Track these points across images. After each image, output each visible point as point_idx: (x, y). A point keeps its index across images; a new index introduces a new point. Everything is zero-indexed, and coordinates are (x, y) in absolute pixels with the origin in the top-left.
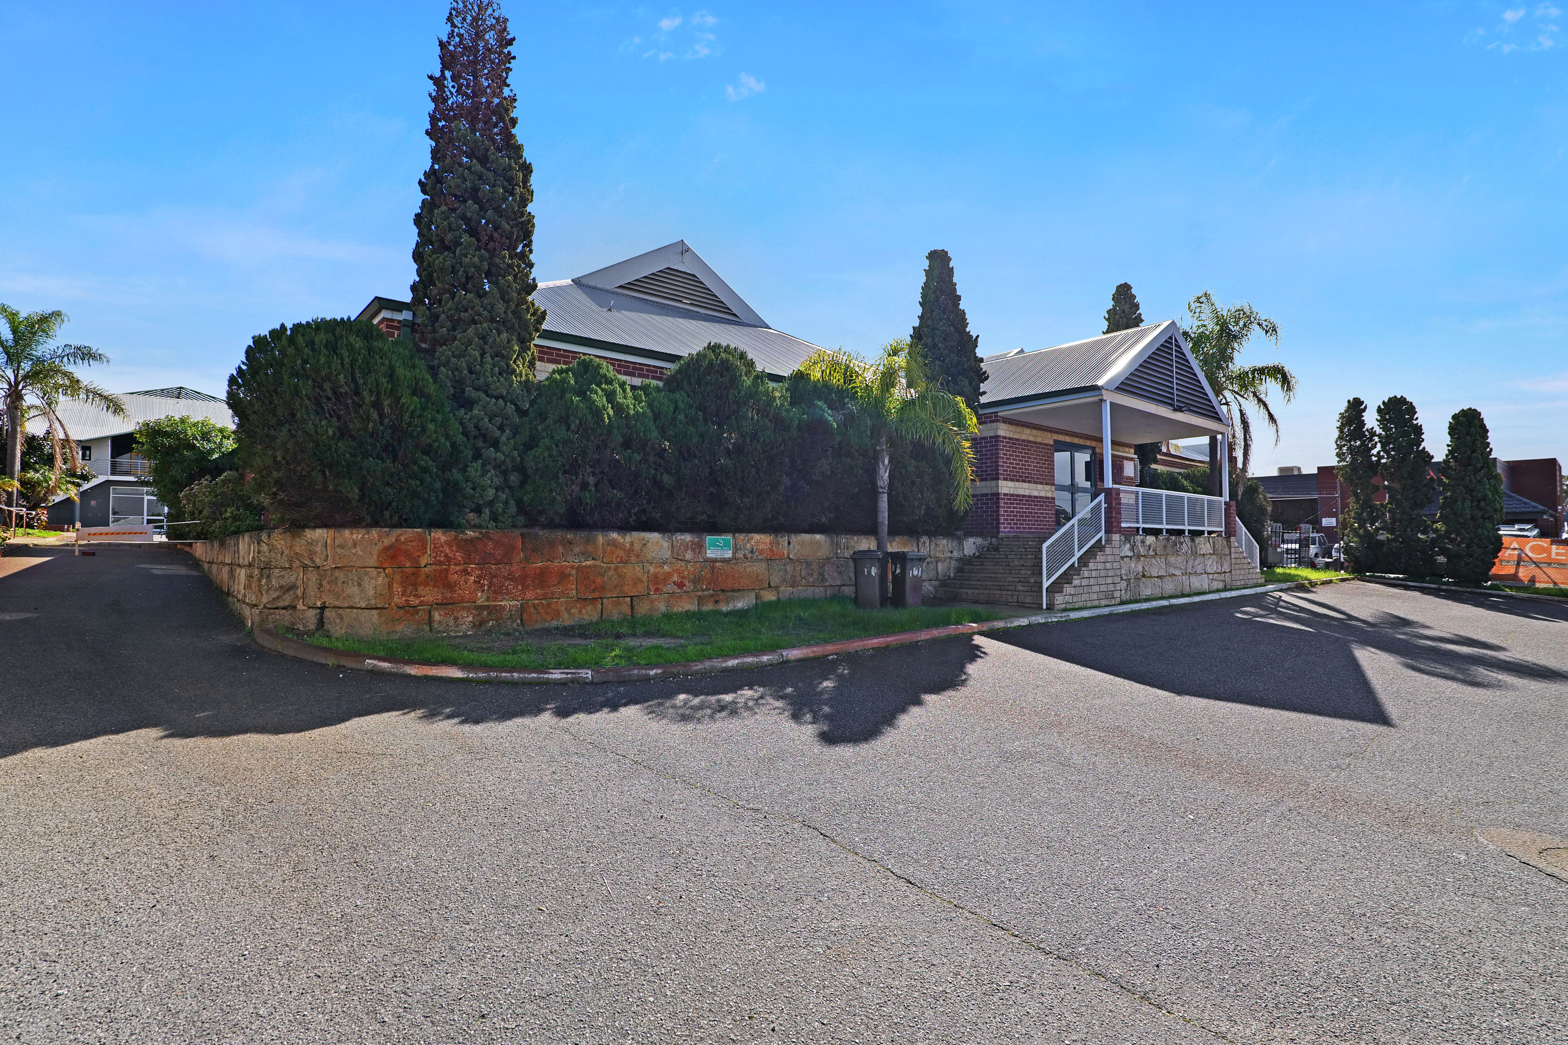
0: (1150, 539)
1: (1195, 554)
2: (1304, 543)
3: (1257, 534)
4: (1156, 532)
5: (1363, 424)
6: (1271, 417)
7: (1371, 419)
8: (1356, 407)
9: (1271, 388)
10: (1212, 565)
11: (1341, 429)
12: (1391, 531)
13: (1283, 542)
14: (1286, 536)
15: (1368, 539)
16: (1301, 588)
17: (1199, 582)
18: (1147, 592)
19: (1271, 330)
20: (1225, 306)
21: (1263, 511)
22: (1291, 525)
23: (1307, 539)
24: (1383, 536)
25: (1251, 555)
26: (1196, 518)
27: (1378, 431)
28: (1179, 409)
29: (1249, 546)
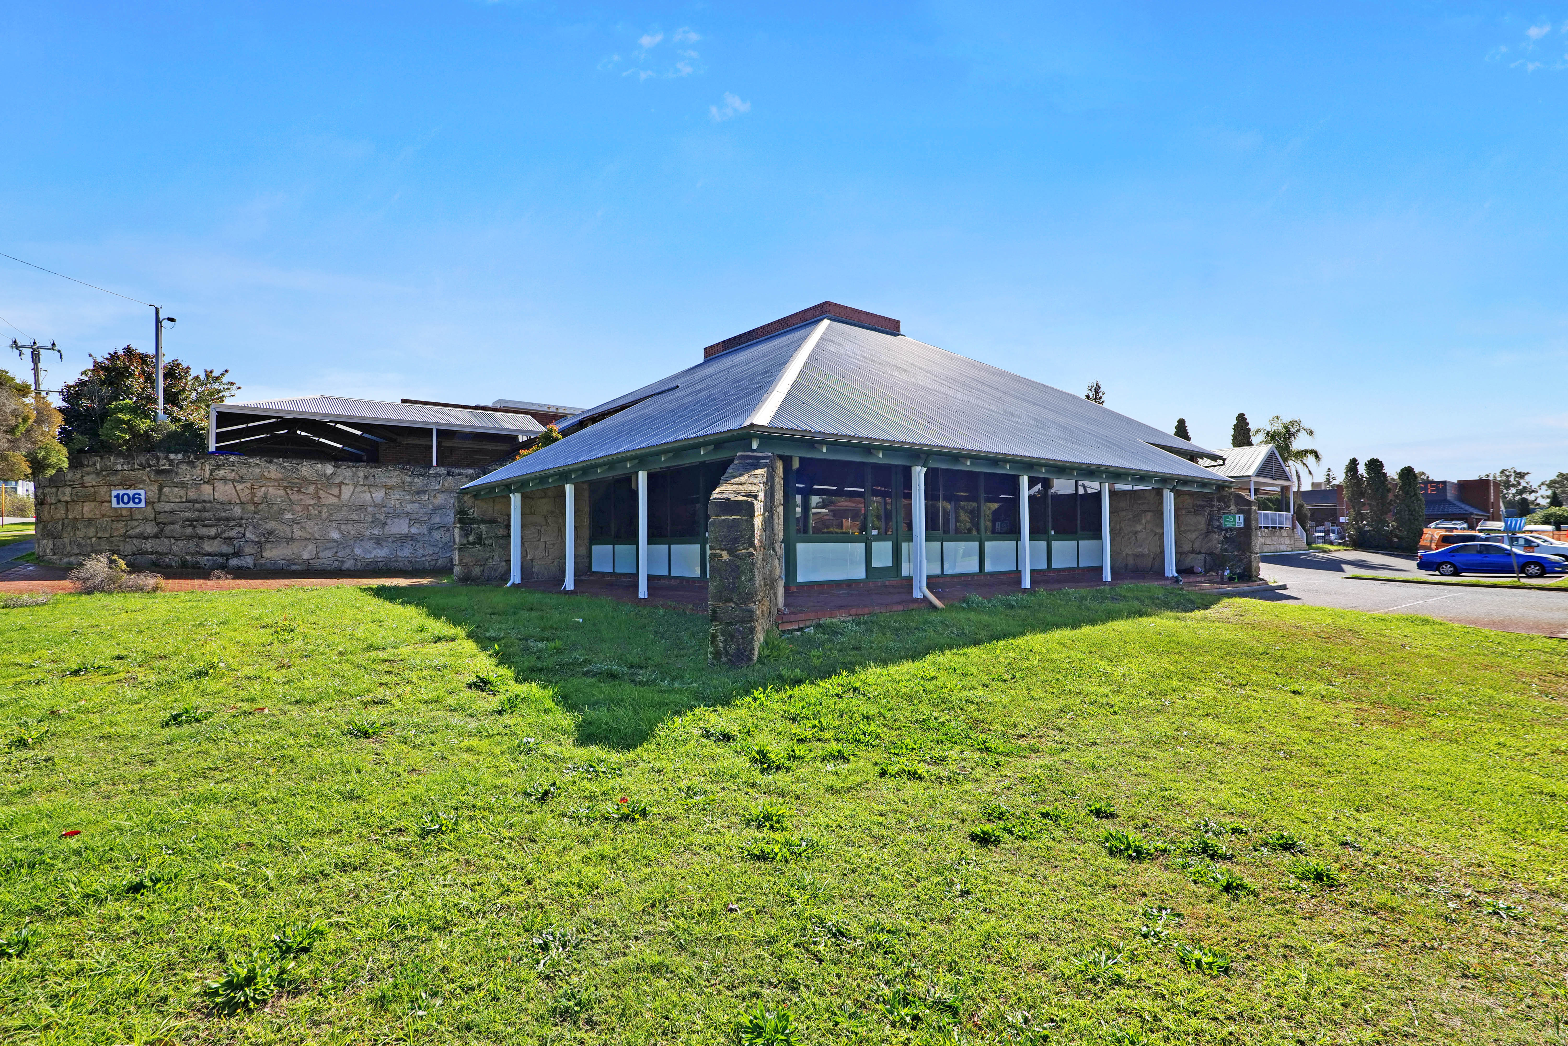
0: (1266, 530)
1: (1281, 536)
2: (1327, 532)
3: (1303, 527)
4: (1267, 528)
5: (1357, 471)
6: (1310, 472)
7: (1362, 470)
8: (1354, 463)
9: (1310, 459)
10: (1287, 541)
11: (1346, 473)
12: (1371, 526)
13: (1316, 532)
14: (1317, 529)
15: (1360, 529)
16: (1325, 552)
17: (1283, 548)
18: (1266, 550)
19: (1311, 433)
20: (1286, 420)
21: (1306, 515)
22: (1320, 523)
23: (1328, 530)
24: (1367, 528)
25: (1302, 537)
26: (1281, 522)
27: (1366, 475)
28: (1276, 479)
29: (1301, 532)
